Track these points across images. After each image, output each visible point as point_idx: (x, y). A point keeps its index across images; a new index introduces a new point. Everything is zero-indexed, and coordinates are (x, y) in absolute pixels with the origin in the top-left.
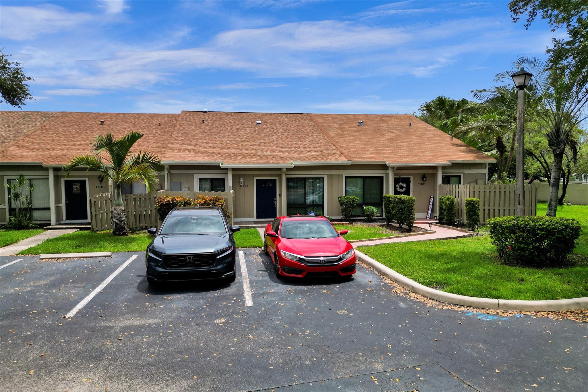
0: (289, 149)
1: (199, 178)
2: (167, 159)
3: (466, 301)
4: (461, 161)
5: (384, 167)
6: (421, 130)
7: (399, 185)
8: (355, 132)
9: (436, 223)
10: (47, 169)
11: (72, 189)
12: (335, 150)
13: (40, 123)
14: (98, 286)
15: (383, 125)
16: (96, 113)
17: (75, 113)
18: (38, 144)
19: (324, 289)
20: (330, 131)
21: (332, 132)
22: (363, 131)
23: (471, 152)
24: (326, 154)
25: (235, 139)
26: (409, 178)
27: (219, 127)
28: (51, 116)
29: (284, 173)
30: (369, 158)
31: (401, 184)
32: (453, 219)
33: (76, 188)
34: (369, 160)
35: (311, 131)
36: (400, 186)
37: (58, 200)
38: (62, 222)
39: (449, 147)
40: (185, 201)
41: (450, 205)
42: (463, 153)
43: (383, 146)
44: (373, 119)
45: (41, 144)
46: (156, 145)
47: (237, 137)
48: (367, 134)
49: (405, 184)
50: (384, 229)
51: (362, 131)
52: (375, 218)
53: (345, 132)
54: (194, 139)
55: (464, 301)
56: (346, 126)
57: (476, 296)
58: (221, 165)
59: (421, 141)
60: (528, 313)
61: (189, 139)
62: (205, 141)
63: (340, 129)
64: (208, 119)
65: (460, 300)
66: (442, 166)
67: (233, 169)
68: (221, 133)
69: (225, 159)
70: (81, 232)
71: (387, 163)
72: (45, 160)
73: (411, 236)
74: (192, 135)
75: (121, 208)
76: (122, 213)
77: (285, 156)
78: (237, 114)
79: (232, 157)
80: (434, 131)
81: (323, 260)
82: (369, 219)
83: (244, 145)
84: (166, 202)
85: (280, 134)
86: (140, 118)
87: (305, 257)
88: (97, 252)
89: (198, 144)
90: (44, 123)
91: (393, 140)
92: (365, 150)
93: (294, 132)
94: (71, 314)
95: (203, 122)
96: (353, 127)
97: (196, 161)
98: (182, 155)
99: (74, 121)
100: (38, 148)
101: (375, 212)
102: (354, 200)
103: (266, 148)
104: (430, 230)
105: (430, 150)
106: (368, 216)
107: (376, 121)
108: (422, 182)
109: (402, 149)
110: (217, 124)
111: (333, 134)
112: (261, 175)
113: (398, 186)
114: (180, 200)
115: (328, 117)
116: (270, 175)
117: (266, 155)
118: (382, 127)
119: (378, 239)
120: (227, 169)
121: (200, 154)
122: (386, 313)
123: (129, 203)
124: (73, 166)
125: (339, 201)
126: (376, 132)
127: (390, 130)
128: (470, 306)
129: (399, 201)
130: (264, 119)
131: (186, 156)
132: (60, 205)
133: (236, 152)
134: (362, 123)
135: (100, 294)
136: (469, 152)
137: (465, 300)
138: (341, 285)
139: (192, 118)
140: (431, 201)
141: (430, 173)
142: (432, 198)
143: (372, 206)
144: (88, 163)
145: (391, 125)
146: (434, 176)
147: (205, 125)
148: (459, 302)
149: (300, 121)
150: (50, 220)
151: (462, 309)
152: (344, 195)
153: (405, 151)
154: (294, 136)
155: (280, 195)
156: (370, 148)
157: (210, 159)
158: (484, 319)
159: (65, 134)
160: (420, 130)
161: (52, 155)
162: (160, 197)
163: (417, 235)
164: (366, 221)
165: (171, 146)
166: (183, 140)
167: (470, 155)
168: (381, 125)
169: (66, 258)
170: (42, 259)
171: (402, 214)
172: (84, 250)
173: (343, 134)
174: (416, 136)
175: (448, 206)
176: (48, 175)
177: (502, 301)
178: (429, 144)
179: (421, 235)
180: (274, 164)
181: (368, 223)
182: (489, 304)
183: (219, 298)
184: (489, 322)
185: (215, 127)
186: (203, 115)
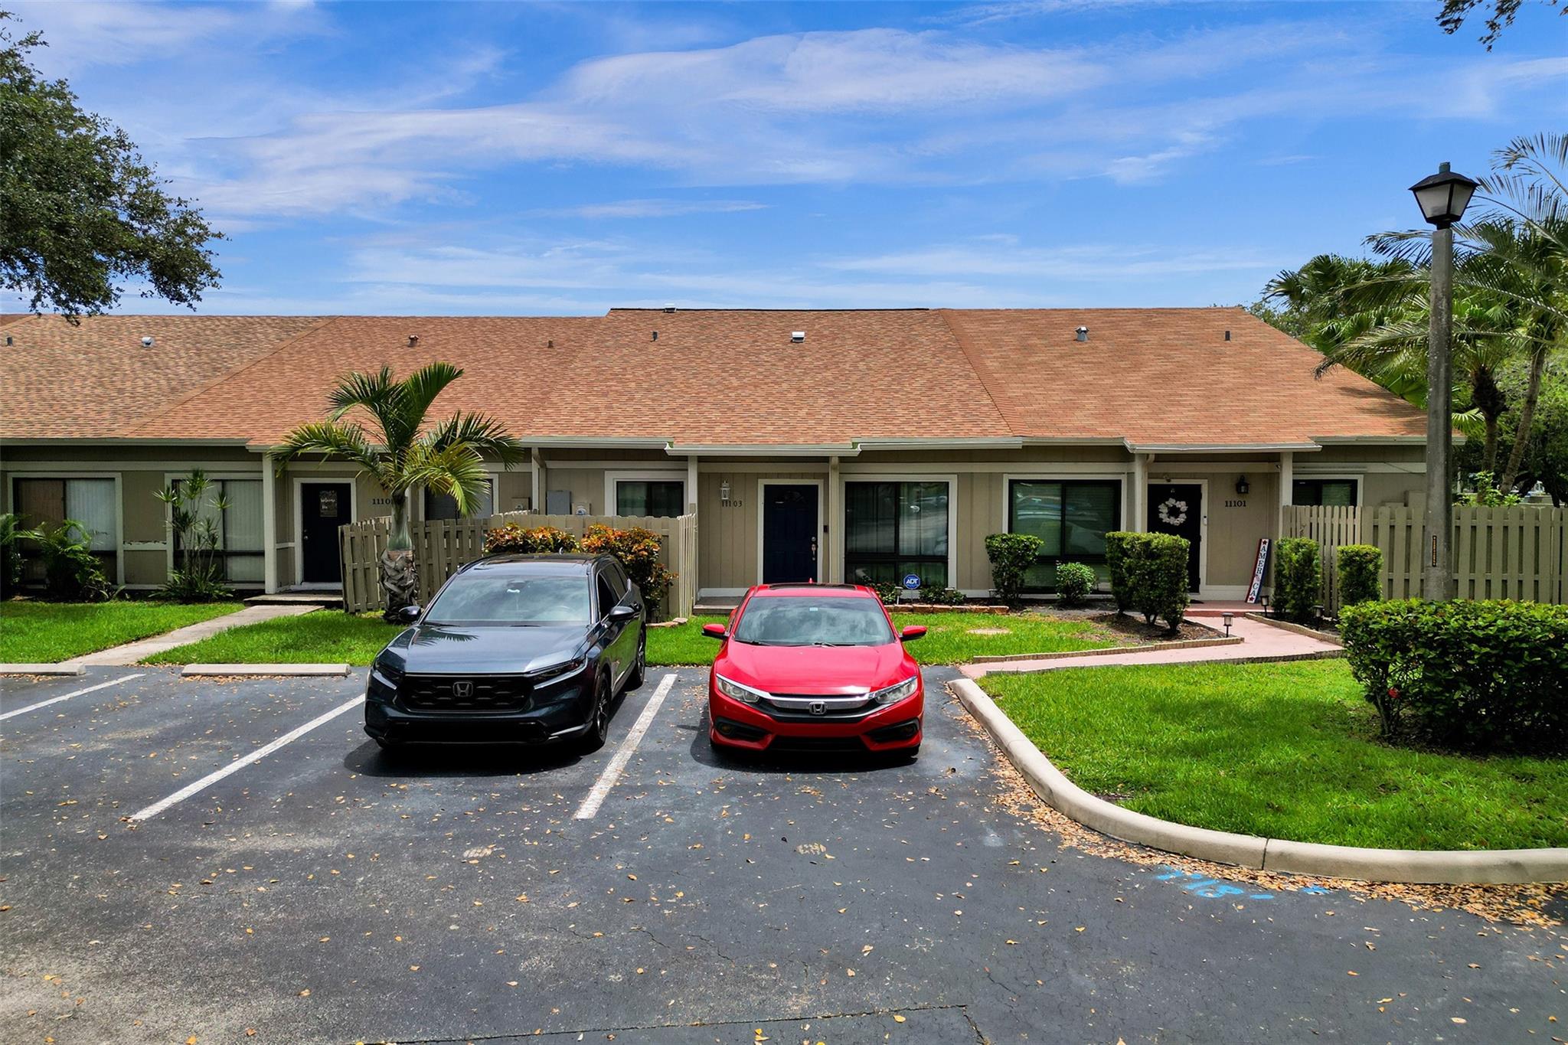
0: (860, 405)
1: (618, 482)
2: (533, 434)
3: (1173, 838)
4: (1351, 438)
5: (1120, 453)
6: (1258, 351)
7: (1167, 506)
8: (1061, 357)
9: (1266, 615)
10: (258, 457)
11: (319, 504)
12: (986, 409)
13: (272, 344)
14: (261, 747)
15: (1148, 337)
16: (406, 318)
17: (358, 319)
18: (252, 395)
19: (808, 786)
20: (988, 355)
21: (994, 357)
22: (1085, 355)
23: (1393, 411)
24: (958, 419)
25: (724, 379)
26: (1199, 487)
27: (693, 349)
28: (302, 328)
29: (834, 468)
30: (1077, 429)
31: (1171, 502)
32: (1310, 605)
33: (326, 504)
34: (1077, 435)
35: (934, 356)
36: (1169, 508)
37: (283, 533)
38: (293, 587)
39: (1327, 397)
40: (555, 540)
41: (1300, 565)
42: (1366, 416)
43: (1129, 397)
44: (1125, 321)
45: (259, 396)
46: (529, 397)
47: (731, 375)
48: (1092, 363)
49: (1183, 503)
50: (1103, 628)
51: (1081, 354)
52: (1089, 596)
53: (1031, 359)
54: (620, 381)
55: (1169, 839)
56: (1038, 342)
57: (1207, 826)
58: (667, 448)
59: (1248, 381)
60: (1348, 885)
61: (607, 380)
62: (645, 385)
63: (1019, 350)
64: (670, 330)
65: (1158, 834)
66: (1294, 453)
67: (702, 459)
68: (694, 364)
69: (682, 432)
70: (327, 612)
71: (1128, 443)
72: (257, 435)
73: (1164, 649)
74: (617, 370)
75: (404, 554)
76: (408, 568)
77: (844, 423)
78: (750, 314)
79: (703, 428)
80: (1296, 353)
81: (818, 706)
82: (1072, 598)
83: (743, 394)
84: (508, 541)
85: (847, 366)
86: (508, 329)
87: (772, 694)
88: (322, 662)
89: (625, 393)
90: (282, 343)
91: (1165, 378)
92: (1072, 407)
93: (888, 359)
94: (144, 814)
95: (655, 338)
96: (1057, 345)
97: (607, 436)
98: (577, 420)
99: (350, 338)
100: (249, 405)
101: (1089, 581)
102: (1026, 546)
103: (798, 402)
104: (1227, 636)
105: (1267, 408)
106: (1066, 590)
107: (1130, 327)
108: (1236, 498)
109: (1184, 406)
110: (690, 342)
111: (995, 364)
112: (779, 476)
113: (1163, 509)
114: (543, 536)
115: (996, 319)
116: (803, 476)
117: (793, 422)
118: (1144, 342)
119: (1064, 656)
120: (683, 459)
121: (621, 419)
122: (928, 859)
123: (434, 543)
124: (296, 449)
125: (988, 547)
126: (1122, 358)
127: (1163, 352)
128: (1184, 855)
129: (1144, 551)
130: (817, 327)
131: (585, 424)
132: (290, 545)
133: (715, 415)
134: (1085, 331)
135: (252, 766)
136: (1389, 411)
137: (1173, 834)
138: (867, 775)
139: (632, 327)
140: (1263, 552)
141: (1261, 471)
142: (1265, 543)
143: (1082, 563)
144: (327, 442)
145: (1171, 337)
146: (1272, 481)
147: (659, 345)
148: (1157, 841)
149: (913, 330)
150: (264, 582)
151: (1158, 859)
152: (1005, 530)
153: (1189, 411)
154: (885, 371)
155: (826, 529)
156: (1091, 402)
157: (643, 432)
158: (1201, 893)
159: (320, 372)
160: (1254, 350)
161: (275, 421)
162: (495, 530)
163: (1184, 646)
164: (1062, 605)
165: (555, 400)
166: (590, 384)
167: (1388, 420)
168: (1142, 338)
169: (243, 675)
170: (186, 675)
171: (1153, 587)
172: (292, 659)
173: (1024, 362)
174: (1235, 369)
175: (1296, 568)
176: (262, 472)
177: (1276, 845)
178: (1267, 391)
179: (1197, 647)
180: (805, 447)
181: (1066, 609)
182: (1237, 852)
183: (523, 795)
184: (1211, 905)
185: (681, 351)
186: (663, 318)
